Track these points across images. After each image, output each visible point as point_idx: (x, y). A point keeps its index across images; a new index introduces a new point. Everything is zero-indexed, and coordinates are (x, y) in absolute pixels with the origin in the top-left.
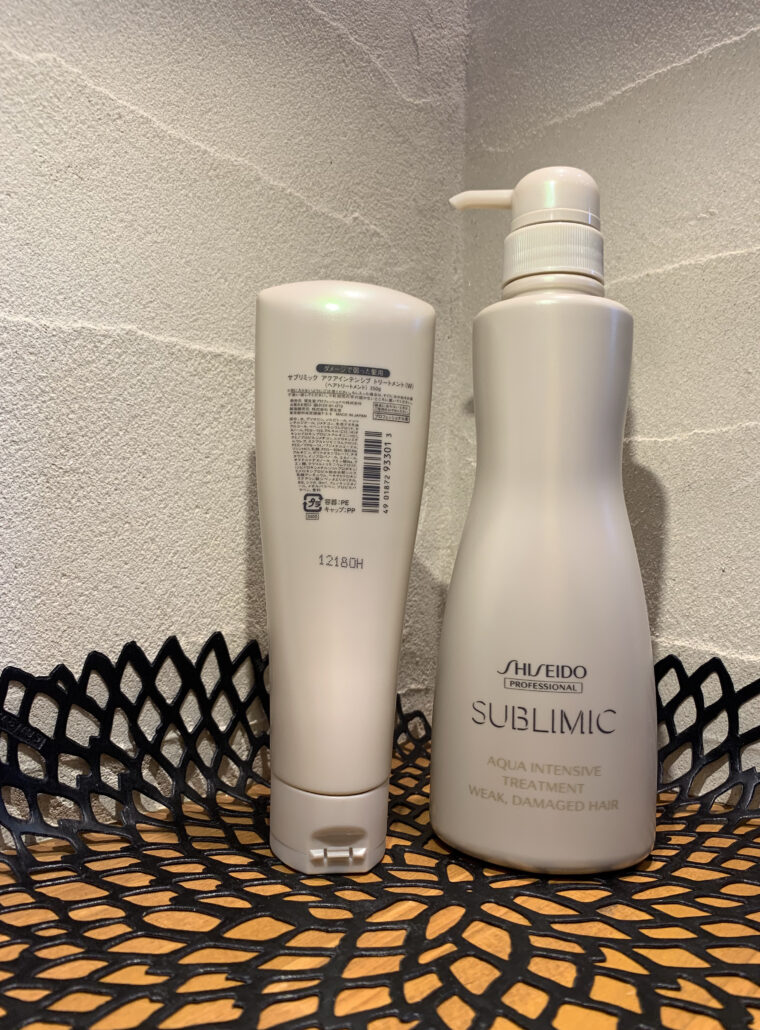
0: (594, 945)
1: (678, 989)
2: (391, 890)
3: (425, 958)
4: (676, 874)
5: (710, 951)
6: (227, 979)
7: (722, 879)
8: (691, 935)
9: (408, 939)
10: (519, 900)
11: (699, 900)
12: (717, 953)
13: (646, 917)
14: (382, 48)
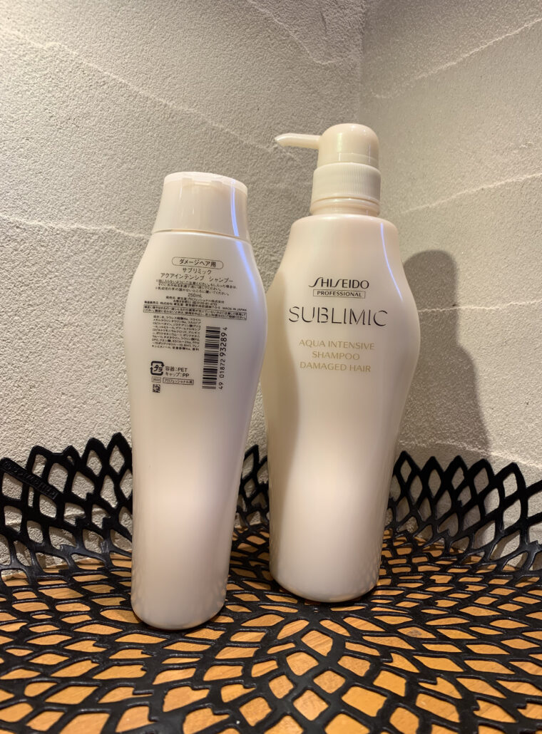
0: (387, 652)
1: (435, 684)
2: (263, 607)
3: (272, 651)
4: (463, 610)
5: (466, 662)
6: (142, 653)
7: (493, 616)
8: (458, 650)
9: (264, 639)
10: (347, 620)
11: (472, 629)
12: (471, 664)
13: (431, 636)
14: (299, 26)
